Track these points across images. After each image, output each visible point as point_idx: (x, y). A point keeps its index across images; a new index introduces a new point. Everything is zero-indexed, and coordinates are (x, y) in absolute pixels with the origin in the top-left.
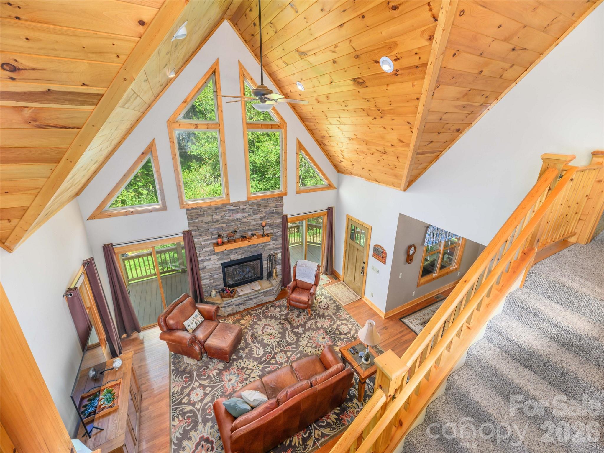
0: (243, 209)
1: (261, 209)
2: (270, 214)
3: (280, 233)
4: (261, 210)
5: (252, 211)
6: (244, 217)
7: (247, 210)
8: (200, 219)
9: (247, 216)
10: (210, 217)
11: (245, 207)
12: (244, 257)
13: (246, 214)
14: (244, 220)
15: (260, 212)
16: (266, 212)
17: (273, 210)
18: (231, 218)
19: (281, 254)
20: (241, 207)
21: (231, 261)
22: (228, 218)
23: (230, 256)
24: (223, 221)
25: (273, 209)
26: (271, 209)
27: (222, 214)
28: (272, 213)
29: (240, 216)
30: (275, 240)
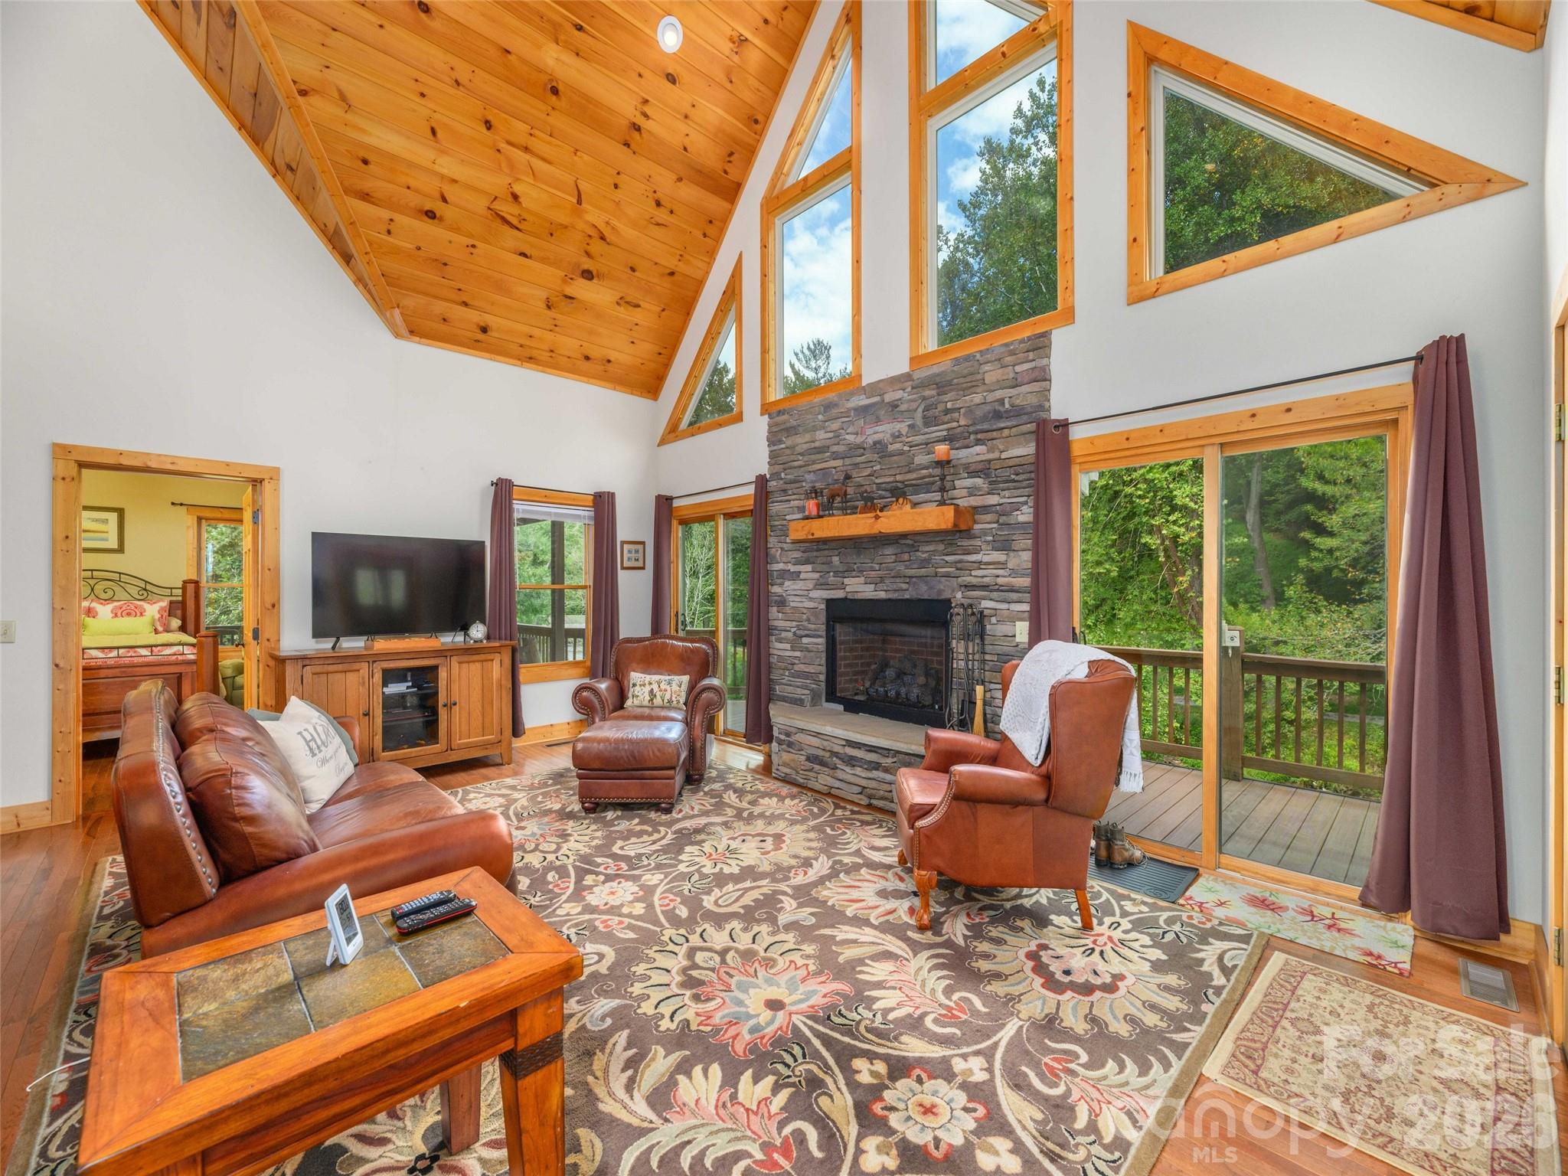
0: (894, 405)
1: (949, 400)
2: (985, 418)
3: (1025, 515)
4: (949, 405)
5: (920, 410)
6: (897, 436)
7: (903, 407)
8: (789, 442)
9: (904, 431)
10: (808, 437)
11: (899, 394)
12: (882, 595)
13: (903, 427)
14: (891, 448)
15: (947, 411)
16: (970, 410)
17: (1001, 401)
18: (859, 440)
19: (1027, 624)
20: (888, 398)
21: (845, 599)
22: (851, 438)
23: (846, 581)
24: (835, 448)
25: (999, 394)
26: (990, 397)
27: (835, 425)
28: (998, 415)
29: (883, 431)
30: (1005, 546)
